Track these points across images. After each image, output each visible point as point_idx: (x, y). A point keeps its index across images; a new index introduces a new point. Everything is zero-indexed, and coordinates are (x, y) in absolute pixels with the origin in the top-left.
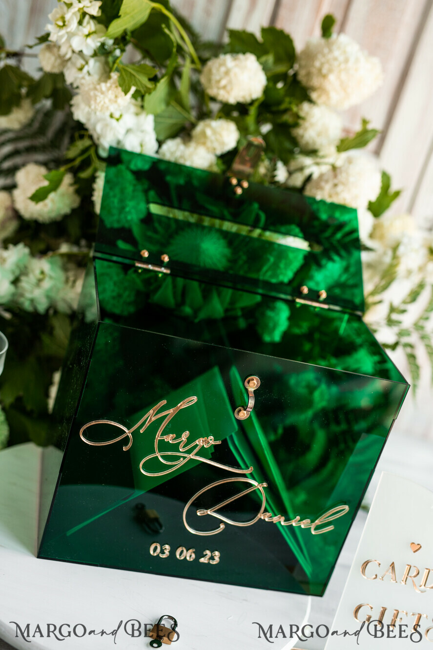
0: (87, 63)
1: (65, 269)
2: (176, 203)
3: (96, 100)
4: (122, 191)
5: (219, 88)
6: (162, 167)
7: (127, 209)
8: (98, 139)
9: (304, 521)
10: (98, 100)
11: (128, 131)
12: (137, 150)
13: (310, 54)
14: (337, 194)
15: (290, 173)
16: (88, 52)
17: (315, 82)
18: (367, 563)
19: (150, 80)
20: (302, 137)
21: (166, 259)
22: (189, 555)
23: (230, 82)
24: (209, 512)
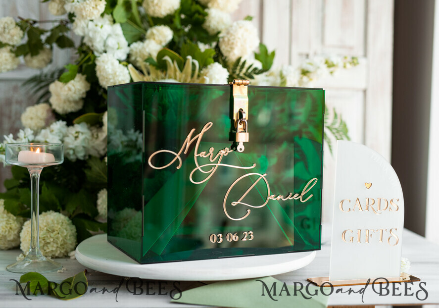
1: (91, 130)
5: (154, 6)
8: (93, 46)
9: (295, 196)
12: (116, 46)
18: (342, 202)
22: (235, 238)
24: (238, 202)
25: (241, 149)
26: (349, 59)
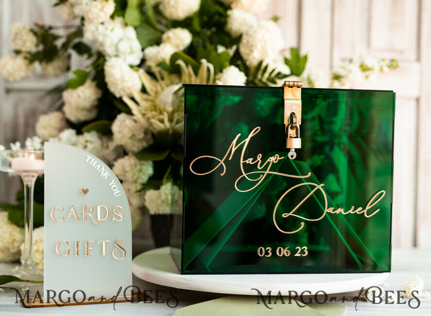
9: (358, 210)
11: (120, 39)
22: (286, 252)
24: (291, 214)
25: (292, 156)
26: (387, 62)
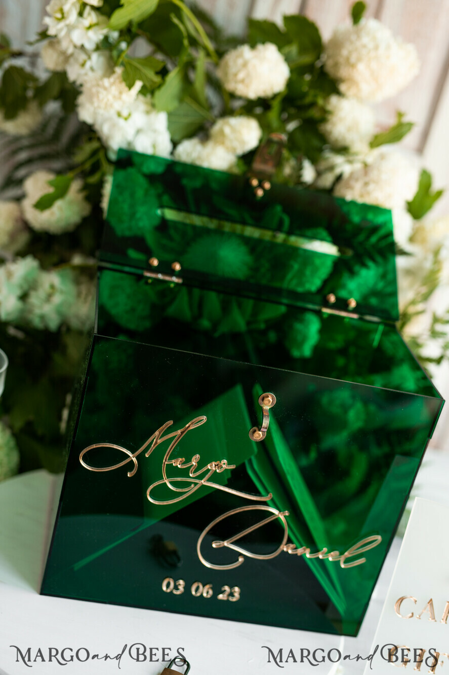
0: (89, 58)
2: (193, 208)
3: (98, 97)
4: (132, 195)
5: (236, 82)
6: (178, 169)
7: (138, 215)
8: (106, 141)
9: (332, 553)
10: (101, 96)
11: (139, 131)
12: (149, 151)
13: (337, 43)
14: (368, 193)
15: (319, 174)
16: (90, 46)
17: (343, 72)
18: (401, 600)
19: (157, 73)
20: (330, 133)
21: (178, 267)
22: (206, 592)
23: (248, 75)
24: (226, 544)
